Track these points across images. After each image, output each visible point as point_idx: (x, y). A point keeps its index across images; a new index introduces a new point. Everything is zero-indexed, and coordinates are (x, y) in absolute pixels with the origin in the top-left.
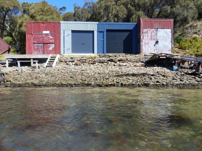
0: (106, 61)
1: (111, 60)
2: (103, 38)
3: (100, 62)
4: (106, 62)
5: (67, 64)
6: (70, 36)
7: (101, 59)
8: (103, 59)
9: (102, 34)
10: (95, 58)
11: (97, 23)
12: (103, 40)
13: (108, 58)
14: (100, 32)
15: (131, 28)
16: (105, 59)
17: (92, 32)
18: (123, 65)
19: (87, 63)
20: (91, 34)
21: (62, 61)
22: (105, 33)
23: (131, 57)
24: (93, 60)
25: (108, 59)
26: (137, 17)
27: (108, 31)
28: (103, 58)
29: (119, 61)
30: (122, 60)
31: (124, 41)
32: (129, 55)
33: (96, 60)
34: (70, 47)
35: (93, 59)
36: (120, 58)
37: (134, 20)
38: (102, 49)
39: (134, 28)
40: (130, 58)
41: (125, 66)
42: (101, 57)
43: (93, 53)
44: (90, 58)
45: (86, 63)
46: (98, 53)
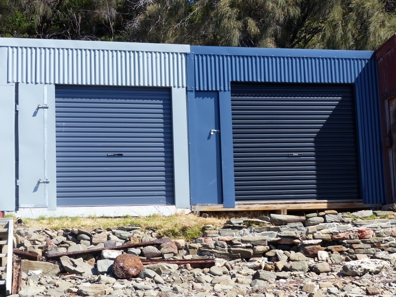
0: (260, 248)
1: (288, 242)
2: (218, 126)
3: (231, 256)
4: (263, 254)
5: (64, 271)
6: (49, 116)
7: (235, 236)
8: (245, 238)
9: (210, 102)
10: (205, 235)
11: (186, 48)
12: (219, 135)
13: (269, 229)
14: (199, 93)
15: (349, 75)
16: (257, 237)
17: (164, 94)
18: (365, 271)
19: (168, 261)
20: (157, 105)
21: (33, 257)
22: (226, 98)
23: (377, 223)
24: (198, 245)
25: (271, 235)
26: (353, 15)
27: (239, 88)
28: (247, 231)
29: (325, 243)
30: (337, 242)
31: (319, 140)
32: (370, 212)
33: (210, 242)
34: (51, 173)
35: (194, 240)
36: (331, 230)
37: (340, 31)
38: (214, 181)
39: (360, 75)
40: (374, 229)
41: (377, 273)
42: (234, 228)
43: (171, 199)
44: (175, 234)
45: (163, 260)
46: (192, 203)
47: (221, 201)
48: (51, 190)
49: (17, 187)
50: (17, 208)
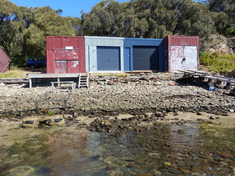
0: (137, 80)
1: (143, 79)
2: (130, 55)
3: (131, 81)
4: (138, 81)
5: (98, 83)
6: (95, 52)
7: (133, 77)
8: (134, 78)
9: (128, 50)
10: (126, 77)
11: (124, 38)
12: (130, 57)
13: (139, 76)
14: (126, 48)
15: (158, 44)
16: (137, 77)
17: (119, 48)
18: (158, 84)
19: (119, 82)
20: (118, 50)
21: (92, 81)
22: (132, 49)
23: (162, 75)
24: (125, 79)
25: (140, 77)
26: (160, 31)
27: (134, 47)
28: (135, 76)
29: (151, 79)
30: (153, 79)
31: (151, 58)
32: (160, 73)
33: (127, 78)
34: (96, 64)
35: (124, 78)
36: (152, 76)
37: (157, 35)
38: (129, 66)
39: (160, 44)
40: (161, 76)
41: (160, 85)
42: (132, 76)
43: (120, 70)
44: (120, 77)
45: (118, 82)
46: (124, 70)
47: (130, 70)
48: (96, 68)
49: (89, 67)
50: (89, 71)
